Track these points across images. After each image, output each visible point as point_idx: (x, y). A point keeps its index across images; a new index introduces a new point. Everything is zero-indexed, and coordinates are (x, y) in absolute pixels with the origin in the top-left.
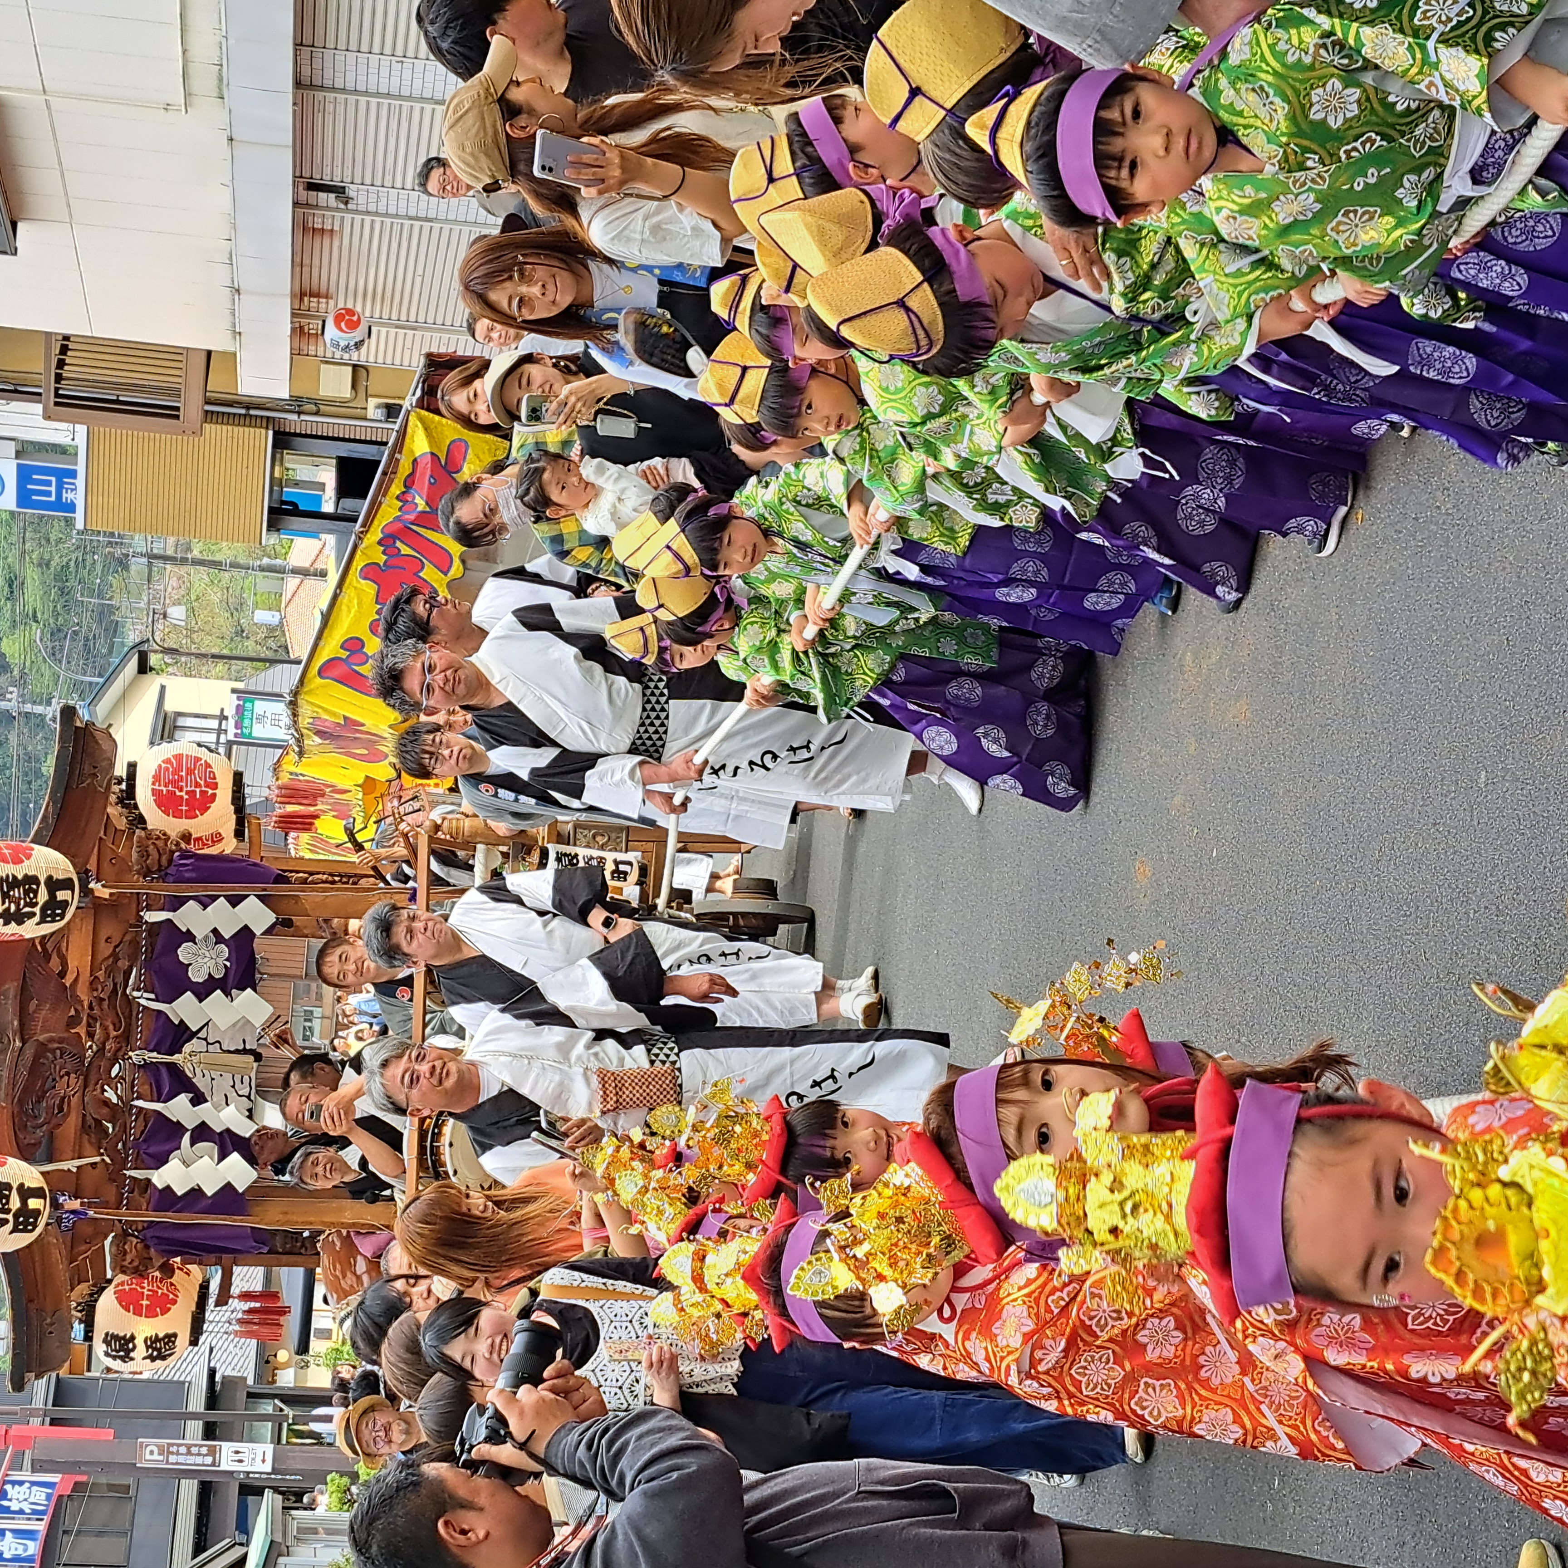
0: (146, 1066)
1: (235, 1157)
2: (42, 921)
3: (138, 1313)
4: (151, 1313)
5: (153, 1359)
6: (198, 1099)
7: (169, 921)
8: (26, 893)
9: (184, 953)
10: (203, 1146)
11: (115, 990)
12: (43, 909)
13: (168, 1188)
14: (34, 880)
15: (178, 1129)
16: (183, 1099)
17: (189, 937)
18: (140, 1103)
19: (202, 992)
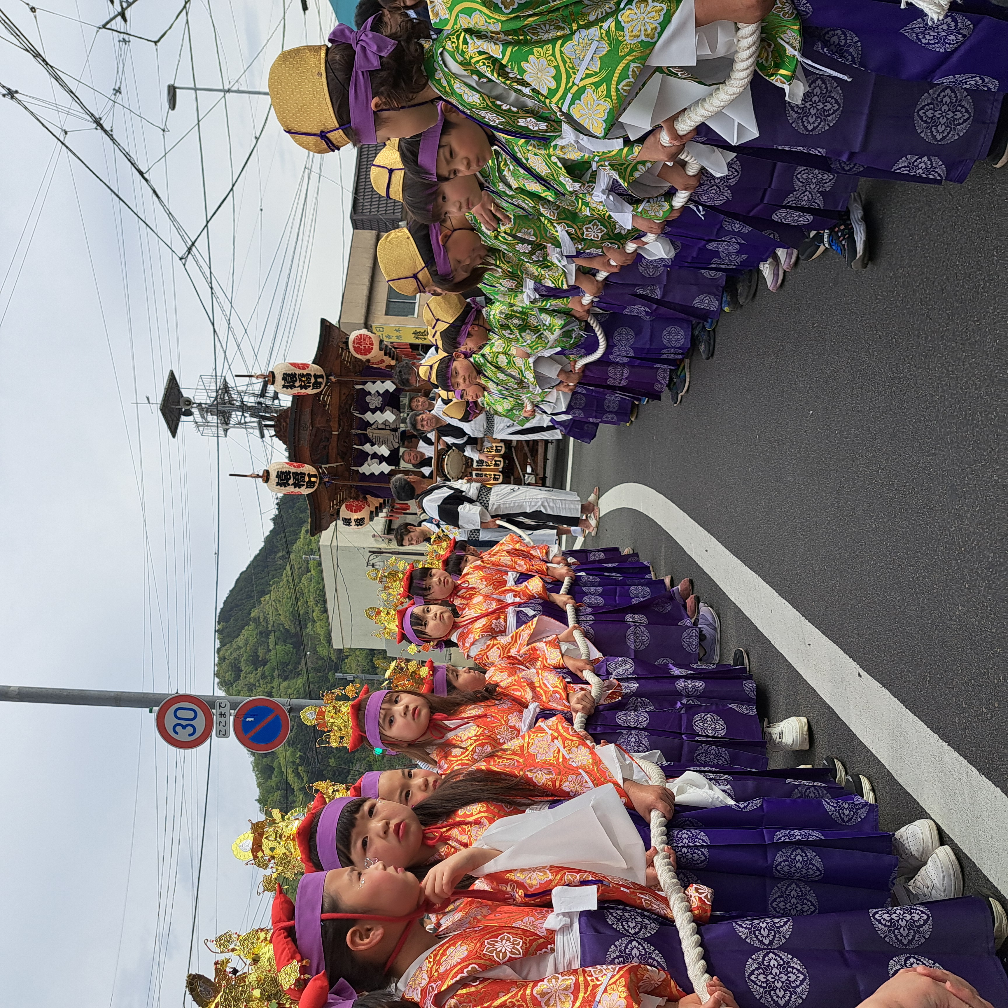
0: (357, 435)
1: (384, 463)
2: (313, 389)
3: (352, 511)
4: (356, 512)
5: (358, 525)
6: (373, 445)
7: (363, 389)
8: (307, 379)
9: (368, 399)
10: (374, 460)
11: (347, 411)
12: (313, 384)
13: (364, 473)
14: (310, 375)
15: (367, 454)
16: (368, 445)
17: (369, 393)
18: (355, 446)
19: (373, 411)
